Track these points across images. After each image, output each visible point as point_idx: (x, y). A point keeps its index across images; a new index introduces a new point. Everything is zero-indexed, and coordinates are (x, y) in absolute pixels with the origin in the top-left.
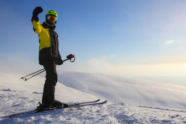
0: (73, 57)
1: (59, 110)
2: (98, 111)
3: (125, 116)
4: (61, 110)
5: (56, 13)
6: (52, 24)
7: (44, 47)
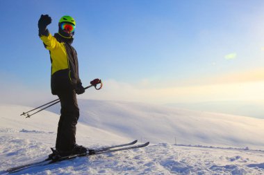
0: (100, 82)
1: (83, 158)
2: (136, 158)
3: (174, 162)
4: (85, 158)
5: (73, 19)
6: (68, 35)
7: (60, 69)
